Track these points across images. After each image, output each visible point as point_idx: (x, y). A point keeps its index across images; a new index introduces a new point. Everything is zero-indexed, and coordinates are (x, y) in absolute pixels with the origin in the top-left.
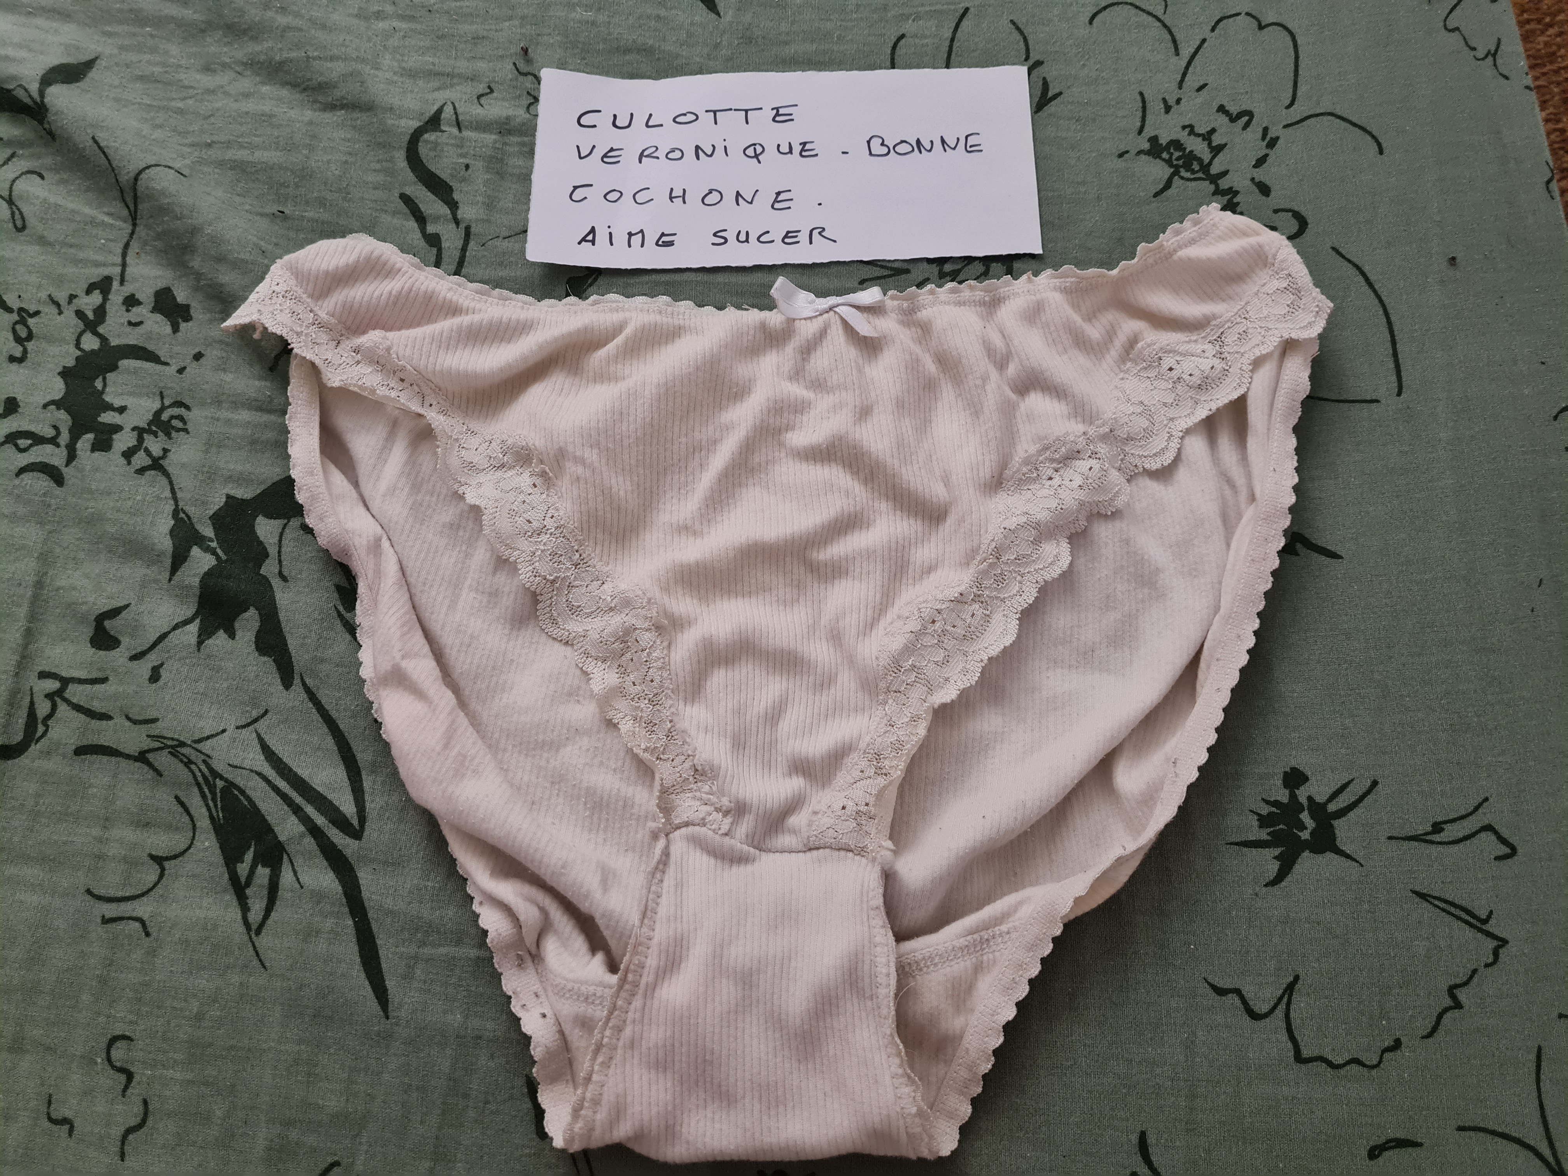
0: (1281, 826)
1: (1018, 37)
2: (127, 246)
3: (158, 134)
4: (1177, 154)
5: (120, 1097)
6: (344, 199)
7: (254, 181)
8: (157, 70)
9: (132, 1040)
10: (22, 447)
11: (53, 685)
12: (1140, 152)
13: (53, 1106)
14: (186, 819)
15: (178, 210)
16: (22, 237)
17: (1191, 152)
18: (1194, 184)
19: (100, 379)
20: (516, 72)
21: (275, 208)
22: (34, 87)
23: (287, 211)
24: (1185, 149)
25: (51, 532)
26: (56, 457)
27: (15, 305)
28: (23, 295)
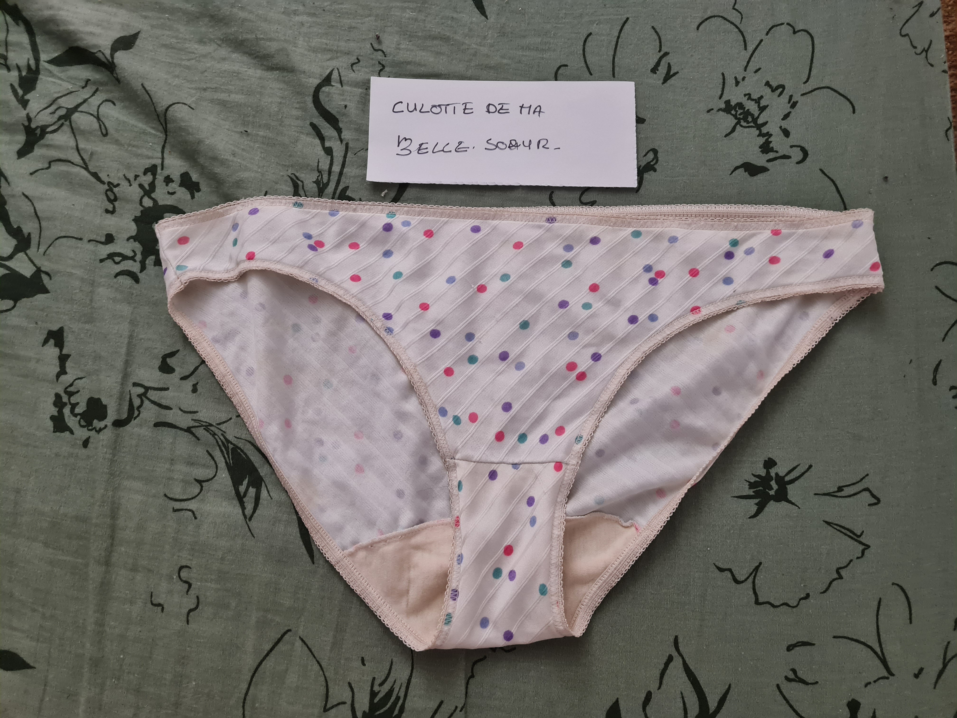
0: (760, 488)
1: (656, 37)
2: (163, 147)
3: (176, 82)
4: (740, 111)
5: (185, 595)
6: (280, 125)
7: (230, 112)
8: (174, 40)
9: (190, 568)
10: (117, 261)
11: (141, 390)
12: (719, 110)
13: (153, 597)
14: (212, 462)
15: (191, 130)
16: (106, 139)
17: (748, 110)
18: (747, 129)
19: (155, 223)
20: (372, 49)
21: (242, 129)
22: (108, 52)
23: (249, 131)
24: (745, 108)
25: (134, 308)
26: (135, 267)
27: (106, 179)
28: (110, 174)
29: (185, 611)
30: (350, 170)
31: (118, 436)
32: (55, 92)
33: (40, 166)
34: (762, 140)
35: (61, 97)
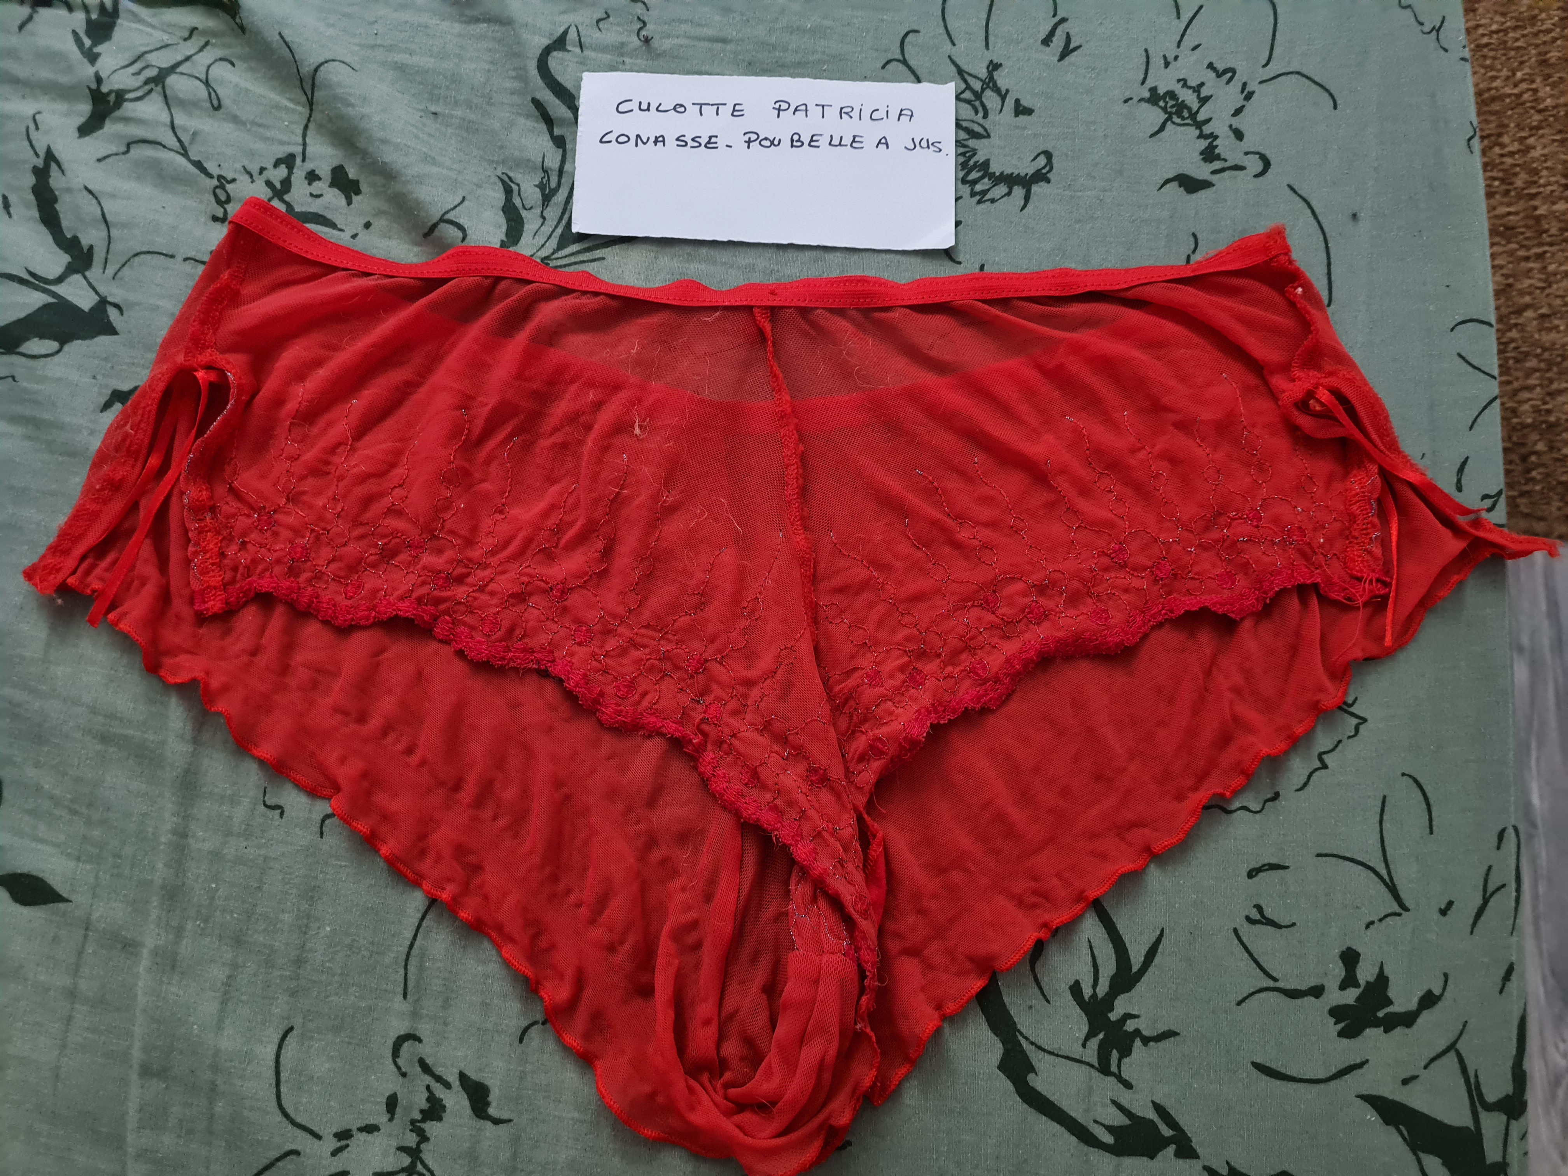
2: (306, 127)
3: (331, 32)
4: (1171, 103)
6: (487, 102)
7: (411, 81)
12: (1141, 100)
15: (351, 100)
16: (218, 114)
17: (1183, 101)
18: (1183, 128)
23: (439, 111)
24: (1178, 99)
27: (214, 171)
32: (142, 45)
33: (114, 149)
34: (1203, 144)
35: (151, 51)
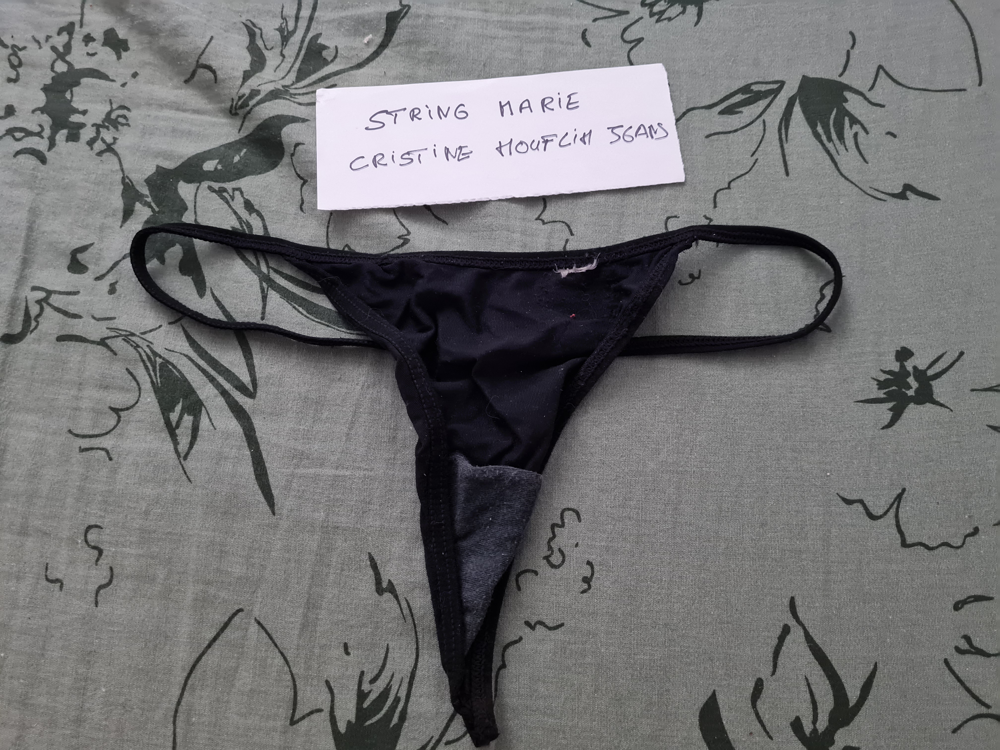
0: (894, 388)
5: (94, 565)
9: (102, 528)
10: (17, 137)
11: (41, 295)
13: (49, 570)
14: (134, 384)
19: (69, 91)
25: (37, 194)
26: (41, 145)
28: (14, 36)
29: (93, 588)
30: (322, 14)
31: (7, 355)
